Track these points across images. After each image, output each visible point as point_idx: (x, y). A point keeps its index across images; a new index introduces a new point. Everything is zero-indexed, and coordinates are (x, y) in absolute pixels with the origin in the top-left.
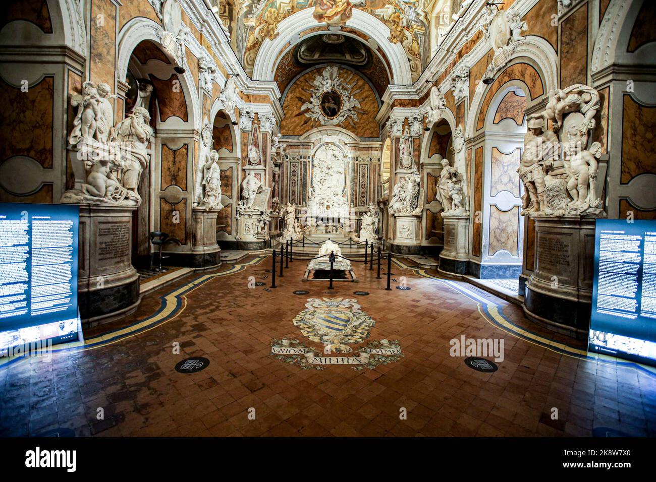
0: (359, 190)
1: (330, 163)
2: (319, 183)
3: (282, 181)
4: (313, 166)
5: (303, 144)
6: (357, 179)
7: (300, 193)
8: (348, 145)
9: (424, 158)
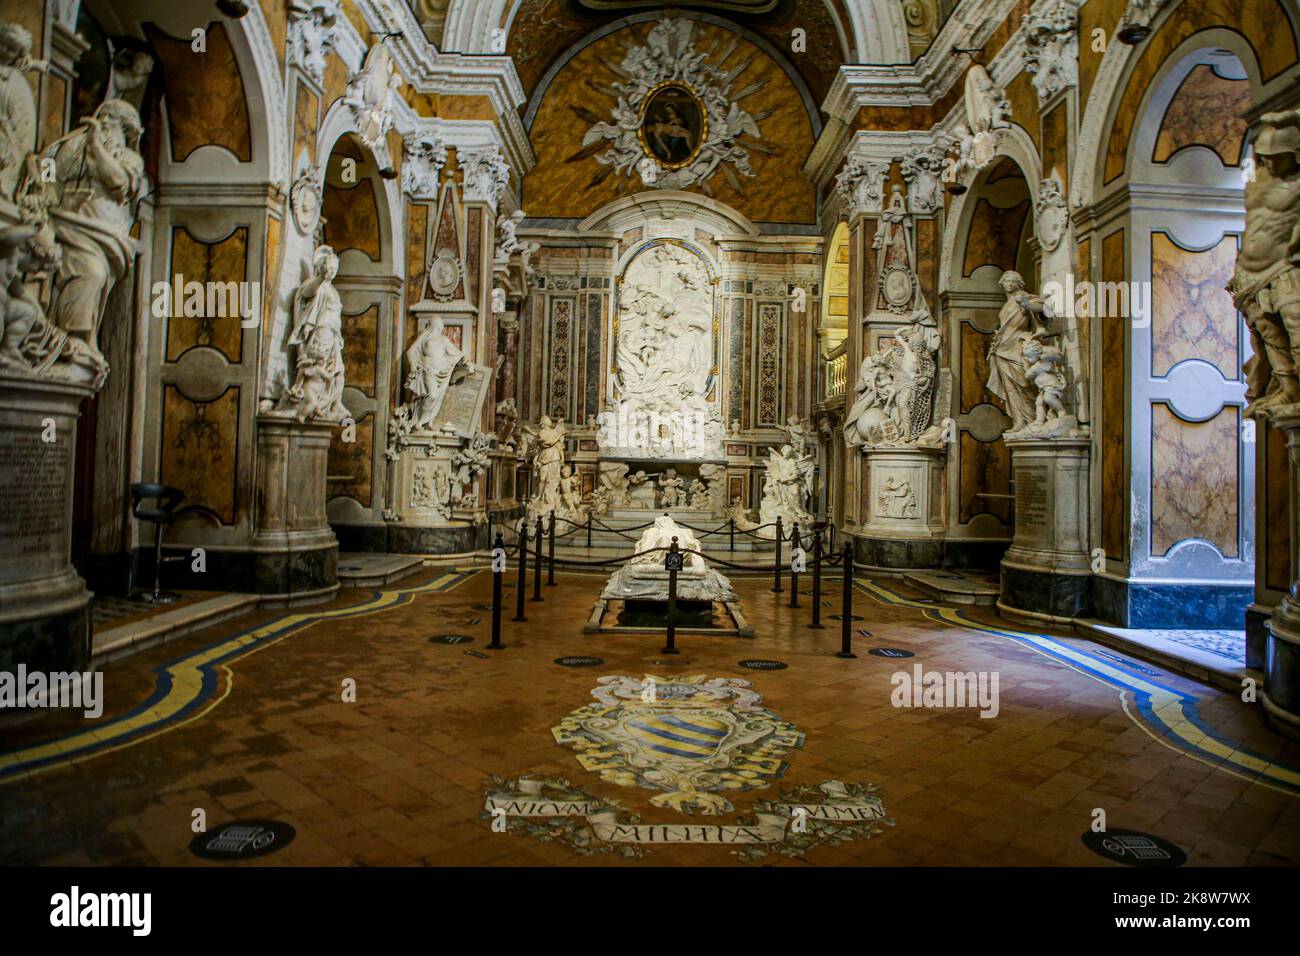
0: (756, 381)
1: (670, 300)
2: (635, 360)
3: (527, 354)
4: (619, 307)
5: (590, 243)
6: (749, 346)
7: (580, 388)
8: (725, 246)
9: (948, 278)
